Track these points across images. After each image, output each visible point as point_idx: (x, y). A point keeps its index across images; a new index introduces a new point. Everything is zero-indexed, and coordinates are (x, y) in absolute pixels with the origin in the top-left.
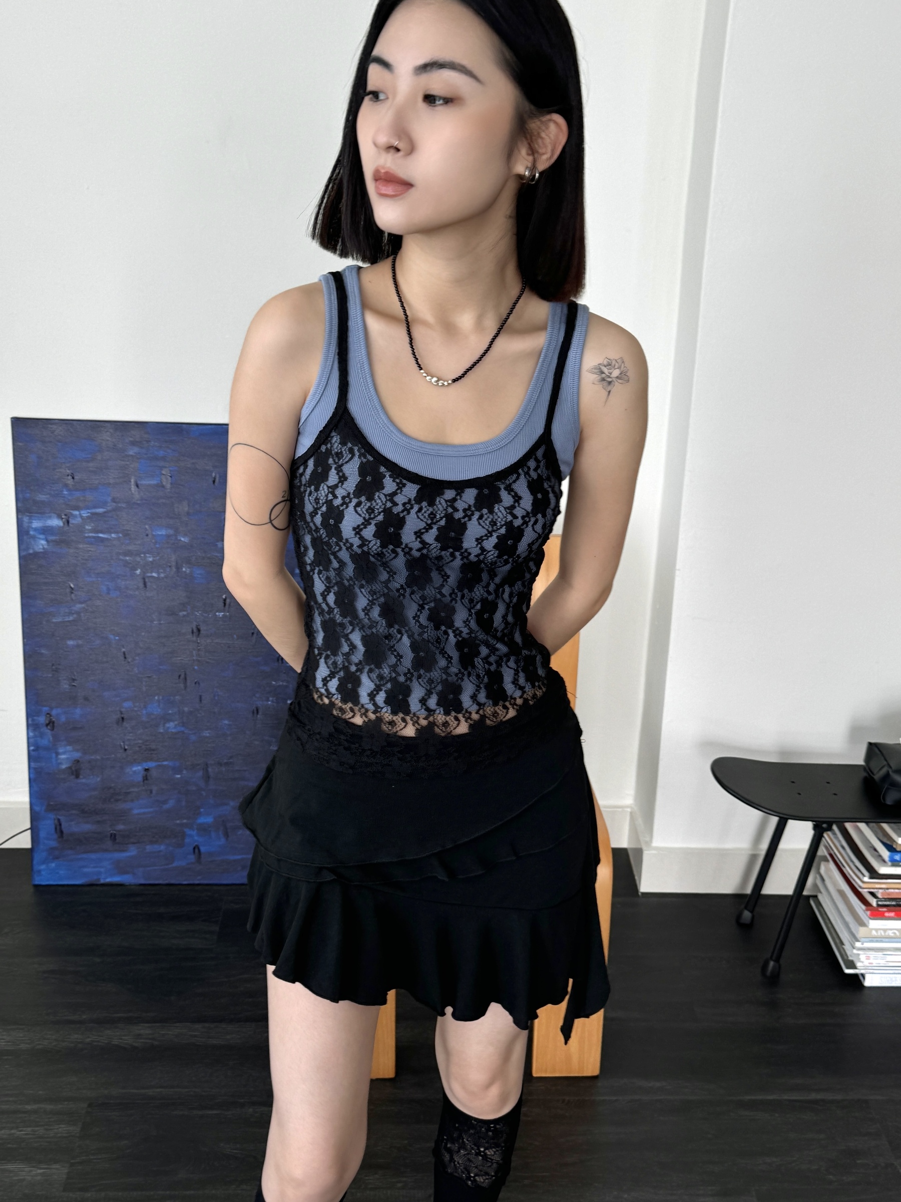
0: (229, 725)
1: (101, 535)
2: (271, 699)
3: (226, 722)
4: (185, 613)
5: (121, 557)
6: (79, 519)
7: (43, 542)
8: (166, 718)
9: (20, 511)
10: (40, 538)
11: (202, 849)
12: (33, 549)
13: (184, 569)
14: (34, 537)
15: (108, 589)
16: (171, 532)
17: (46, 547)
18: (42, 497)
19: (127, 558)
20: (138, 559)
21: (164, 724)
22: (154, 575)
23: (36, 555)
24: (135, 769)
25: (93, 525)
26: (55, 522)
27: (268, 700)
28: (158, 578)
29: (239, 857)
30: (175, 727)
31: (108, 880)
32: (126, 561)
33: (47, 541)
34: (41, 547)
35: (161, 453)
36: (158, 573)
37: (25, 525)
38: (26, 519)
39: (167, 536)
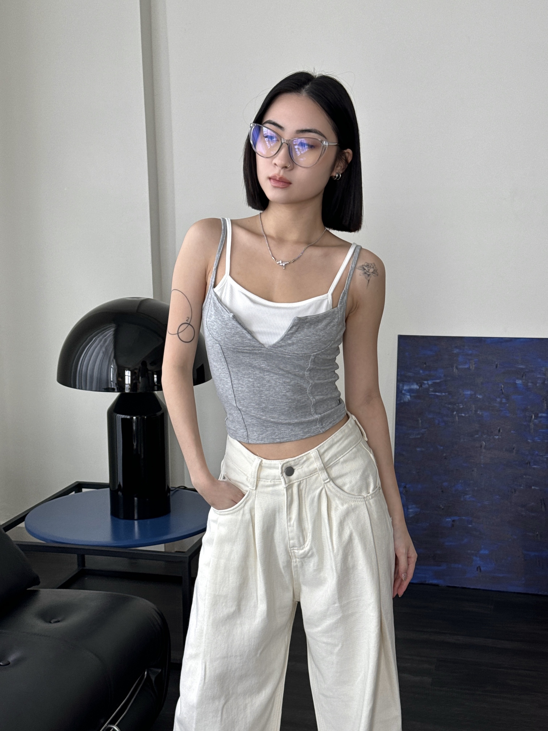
1: (437, 394)
4: (478, 436)
5: (447, 405)
6: (427, 386)
7: (409, 397)
8: (465, 493)
9: (398, 381)
10: (407, 395)
12: (403, 400)
13: (478, 412)
14: (404, 394)
15: (439, 422)
16: (473, 393)
17: (409, 399)
18: (410, 374)
19: (450, 406)
20: (455, 407)
21: (464, 496)
22: (463, 415)
23: (405, 403)
24: (447, 520)
25: (433, 388)
26: (415, 387)
28: (465, 418)
30: (469, 498)
32: (448, 407)
33: (411, 396)
34: (407, 399)
35: (470, 352)
36: (465, 414)
37: (400, 388)
38: (401, 385)
39: (471, 395)
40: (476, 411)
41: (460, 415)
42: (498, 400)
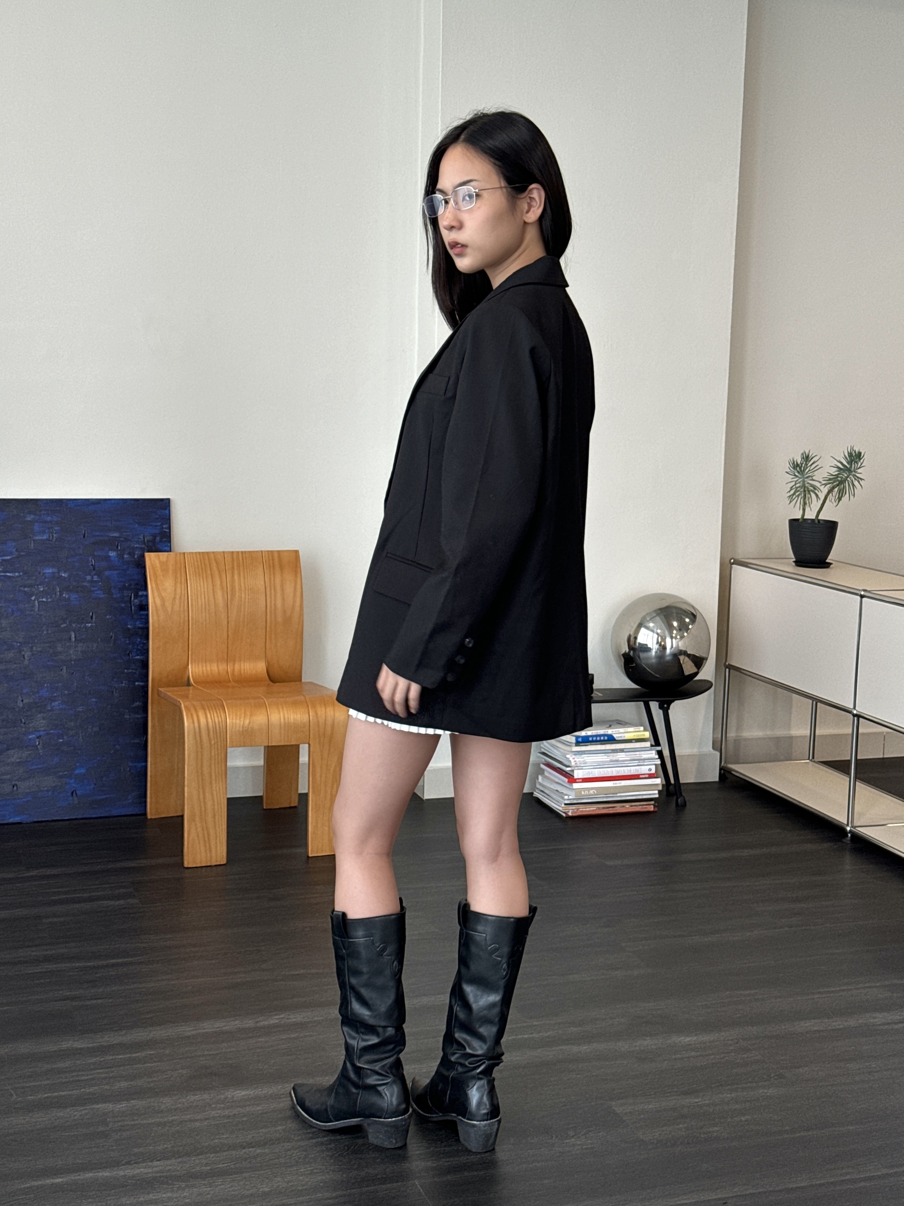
0: (96, 702)
1: (8, 574)
2: (124, 682)
3: (94, 700)
4: (65, 625)
5: (22, 588)
8: (52, 700)
11: (77, 792)
13: (64, 595)
15: (13, 611)
16: (55, 570)
19: (26, 589)
20: (34, 590)
21: (51, 703)
22: (44, 600)
24: (30, 737)
25: (2, 567)
27: (122, 683)
28: (47, 602)
29: (104, 797)
30: (58, 706)
31: (11, 820)
32: (25, 591)
35: (49, 518)
36: (47, 599)
39: (53, 573)
40: (61, 594)
41: (41, 600)
42: (89, 578)
